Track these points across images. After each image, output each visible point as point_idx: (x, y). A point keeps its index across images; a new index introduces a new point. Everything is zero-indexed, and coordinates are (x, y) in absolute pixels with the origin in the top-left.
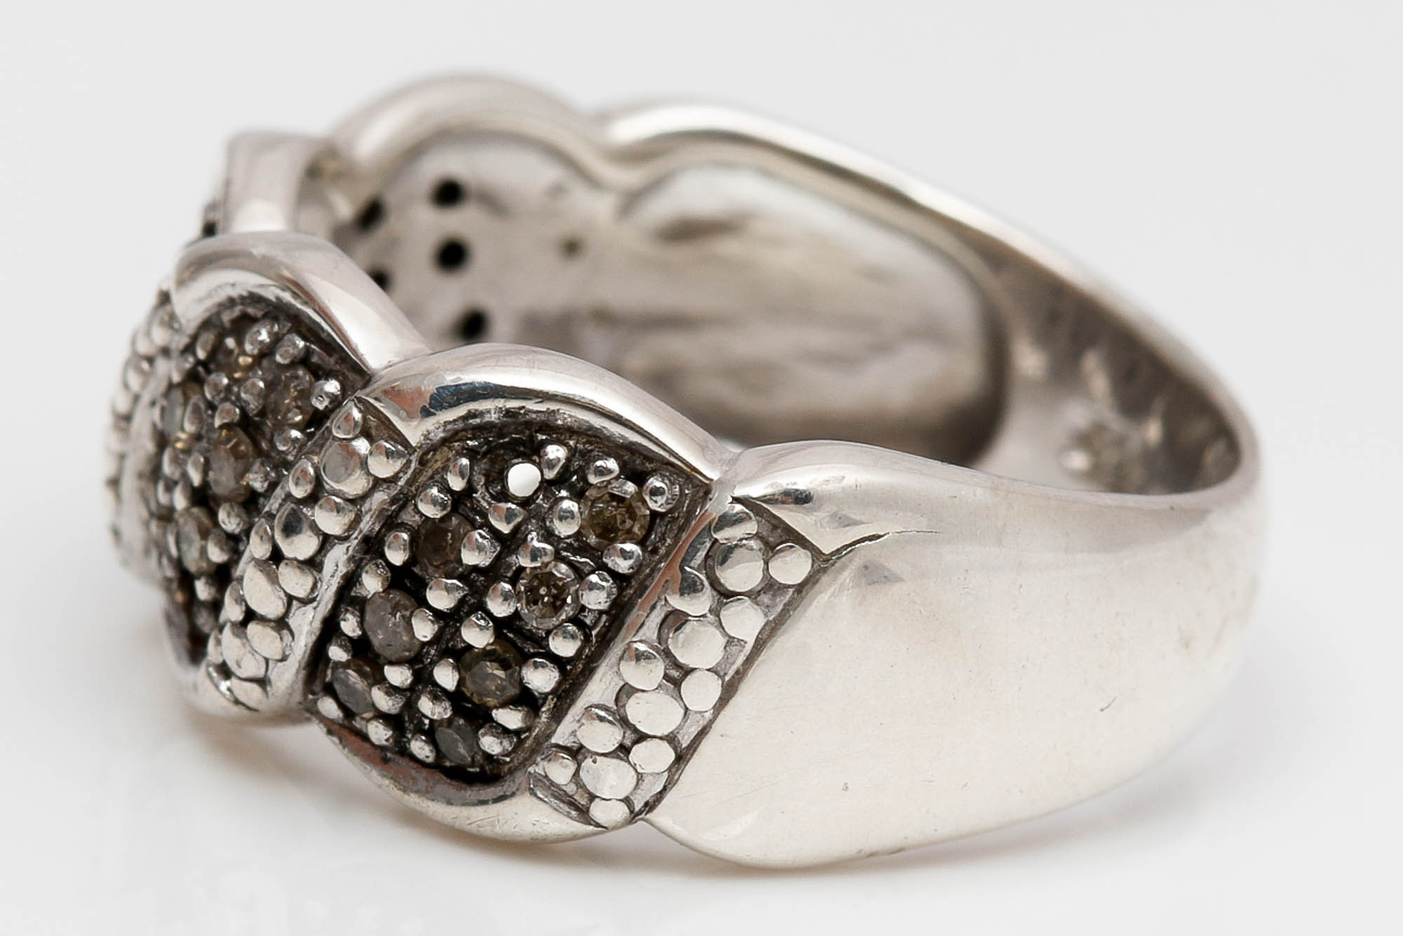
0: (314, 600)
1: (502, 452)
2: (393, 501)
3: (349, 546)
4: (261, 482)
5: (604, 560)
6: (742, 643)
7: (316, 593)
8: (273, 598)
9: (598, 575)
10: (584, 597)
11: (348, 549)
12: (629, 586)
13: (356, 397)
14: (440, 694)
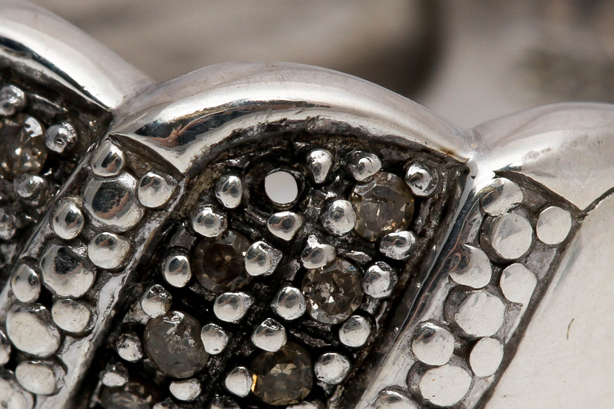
0: (90, 332)
1: (262, 164)
2: (163, 227)
3: (125, 277)
4: (8, 230)
5: (381, 250)
6: (518, 306)
7: (92, 326)
8: (47, 337)
9: (378, 265)
10: (369, 288)
11: (123, 280)
12: (404, 271)
13: (110, 136)
14: (229, 401)
